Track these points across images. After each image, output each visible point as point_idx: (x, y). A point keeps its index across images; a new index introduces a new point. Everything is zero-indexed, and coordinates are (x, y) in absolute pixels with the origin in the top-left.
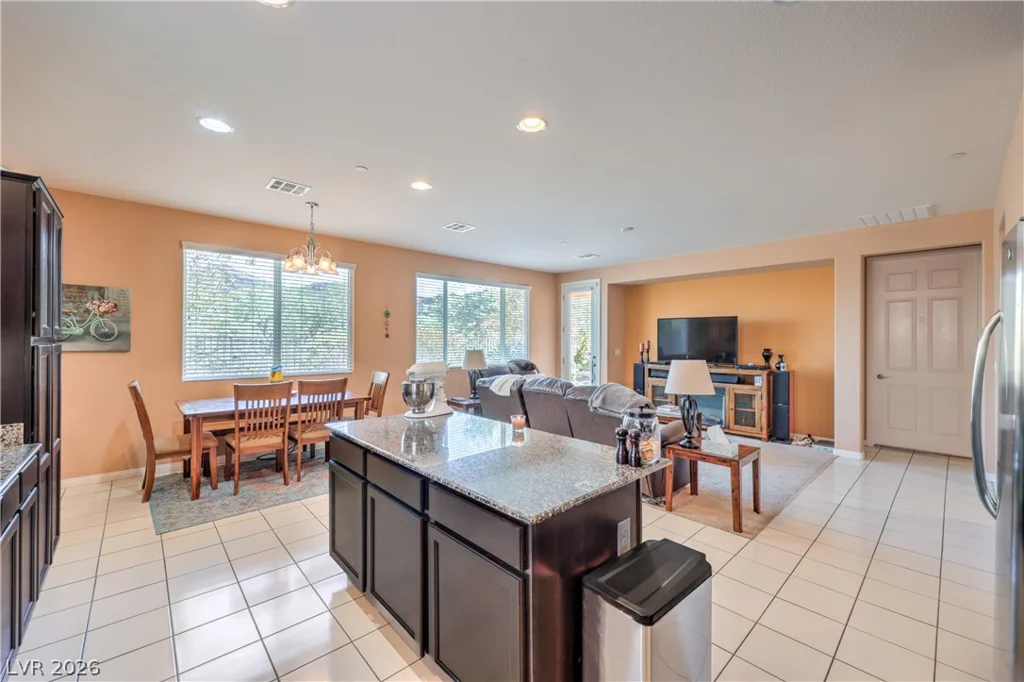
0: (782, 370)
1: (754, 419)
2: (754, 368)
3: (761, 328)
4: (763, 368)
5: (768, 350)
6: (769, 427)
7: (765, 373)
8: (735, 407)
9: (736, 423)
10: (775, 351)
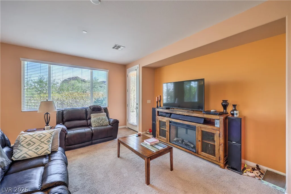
0: (235, 116)
1: (214, 151)
2: (215, 114)
3: (221, 86)
4: (221, 114)
5: (226, 101)
6: (225, 156)
7: (222, 118)
8: (202, 139)
9: (202, 151)
10: (231, 101)
